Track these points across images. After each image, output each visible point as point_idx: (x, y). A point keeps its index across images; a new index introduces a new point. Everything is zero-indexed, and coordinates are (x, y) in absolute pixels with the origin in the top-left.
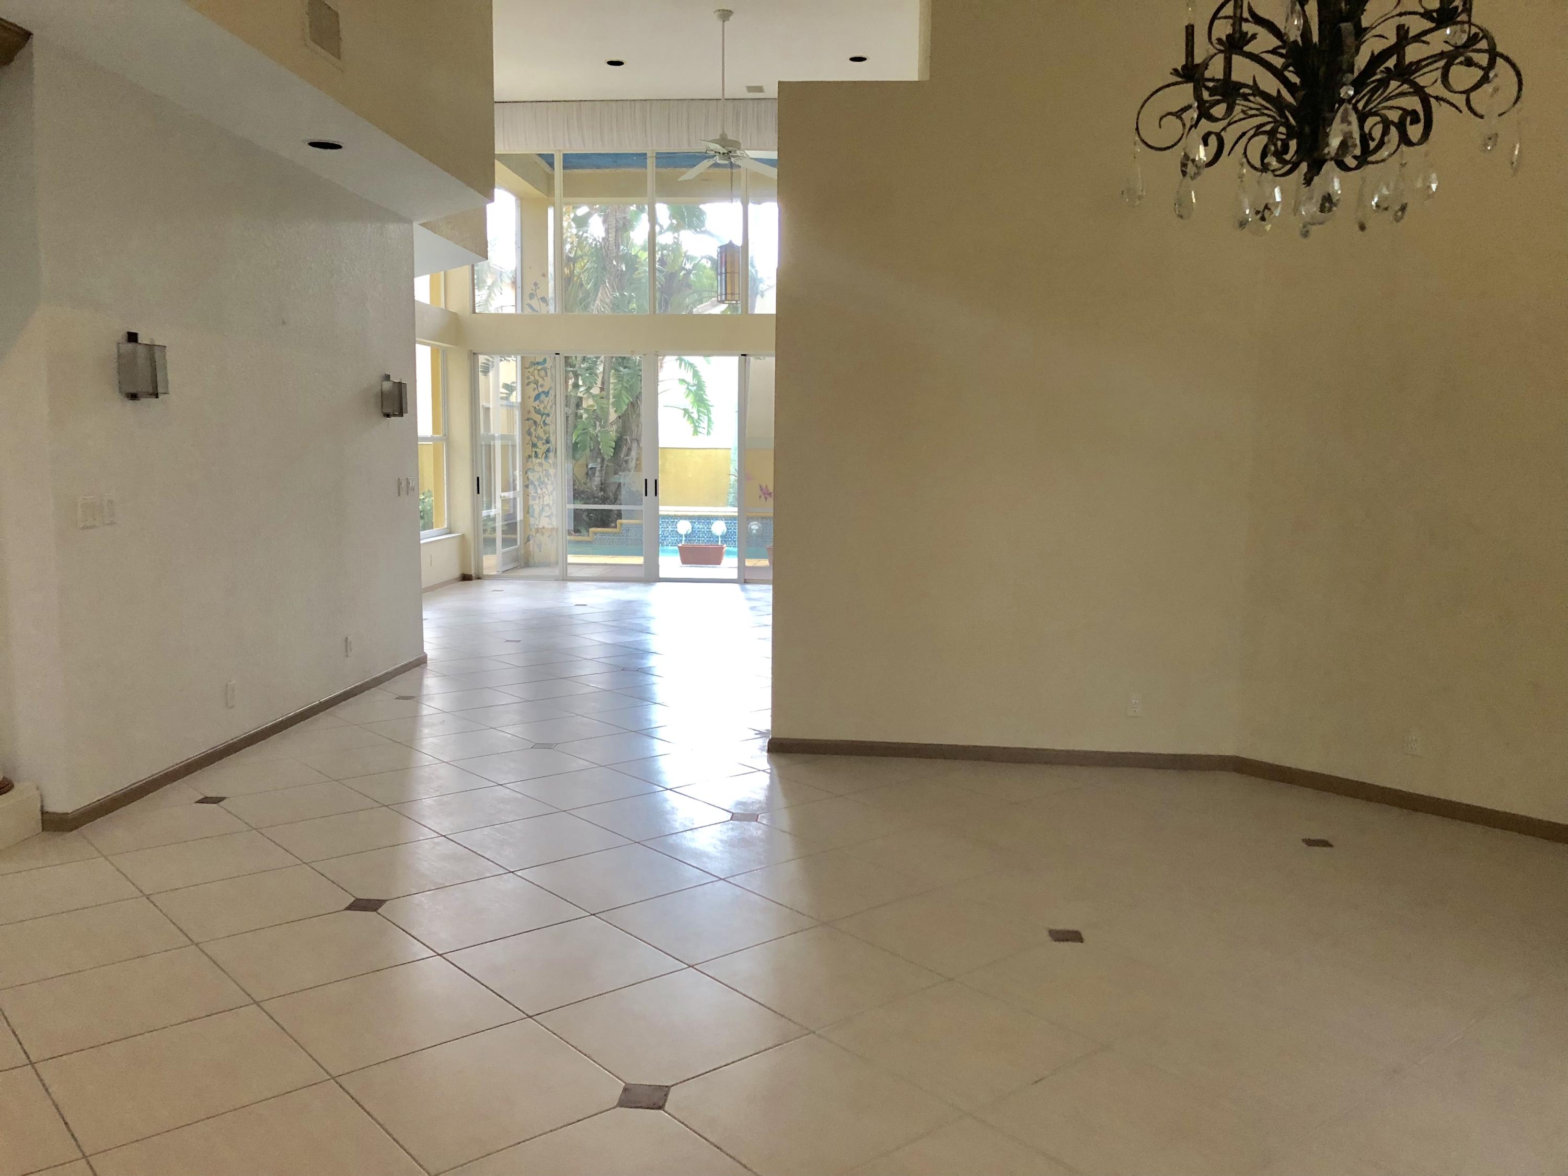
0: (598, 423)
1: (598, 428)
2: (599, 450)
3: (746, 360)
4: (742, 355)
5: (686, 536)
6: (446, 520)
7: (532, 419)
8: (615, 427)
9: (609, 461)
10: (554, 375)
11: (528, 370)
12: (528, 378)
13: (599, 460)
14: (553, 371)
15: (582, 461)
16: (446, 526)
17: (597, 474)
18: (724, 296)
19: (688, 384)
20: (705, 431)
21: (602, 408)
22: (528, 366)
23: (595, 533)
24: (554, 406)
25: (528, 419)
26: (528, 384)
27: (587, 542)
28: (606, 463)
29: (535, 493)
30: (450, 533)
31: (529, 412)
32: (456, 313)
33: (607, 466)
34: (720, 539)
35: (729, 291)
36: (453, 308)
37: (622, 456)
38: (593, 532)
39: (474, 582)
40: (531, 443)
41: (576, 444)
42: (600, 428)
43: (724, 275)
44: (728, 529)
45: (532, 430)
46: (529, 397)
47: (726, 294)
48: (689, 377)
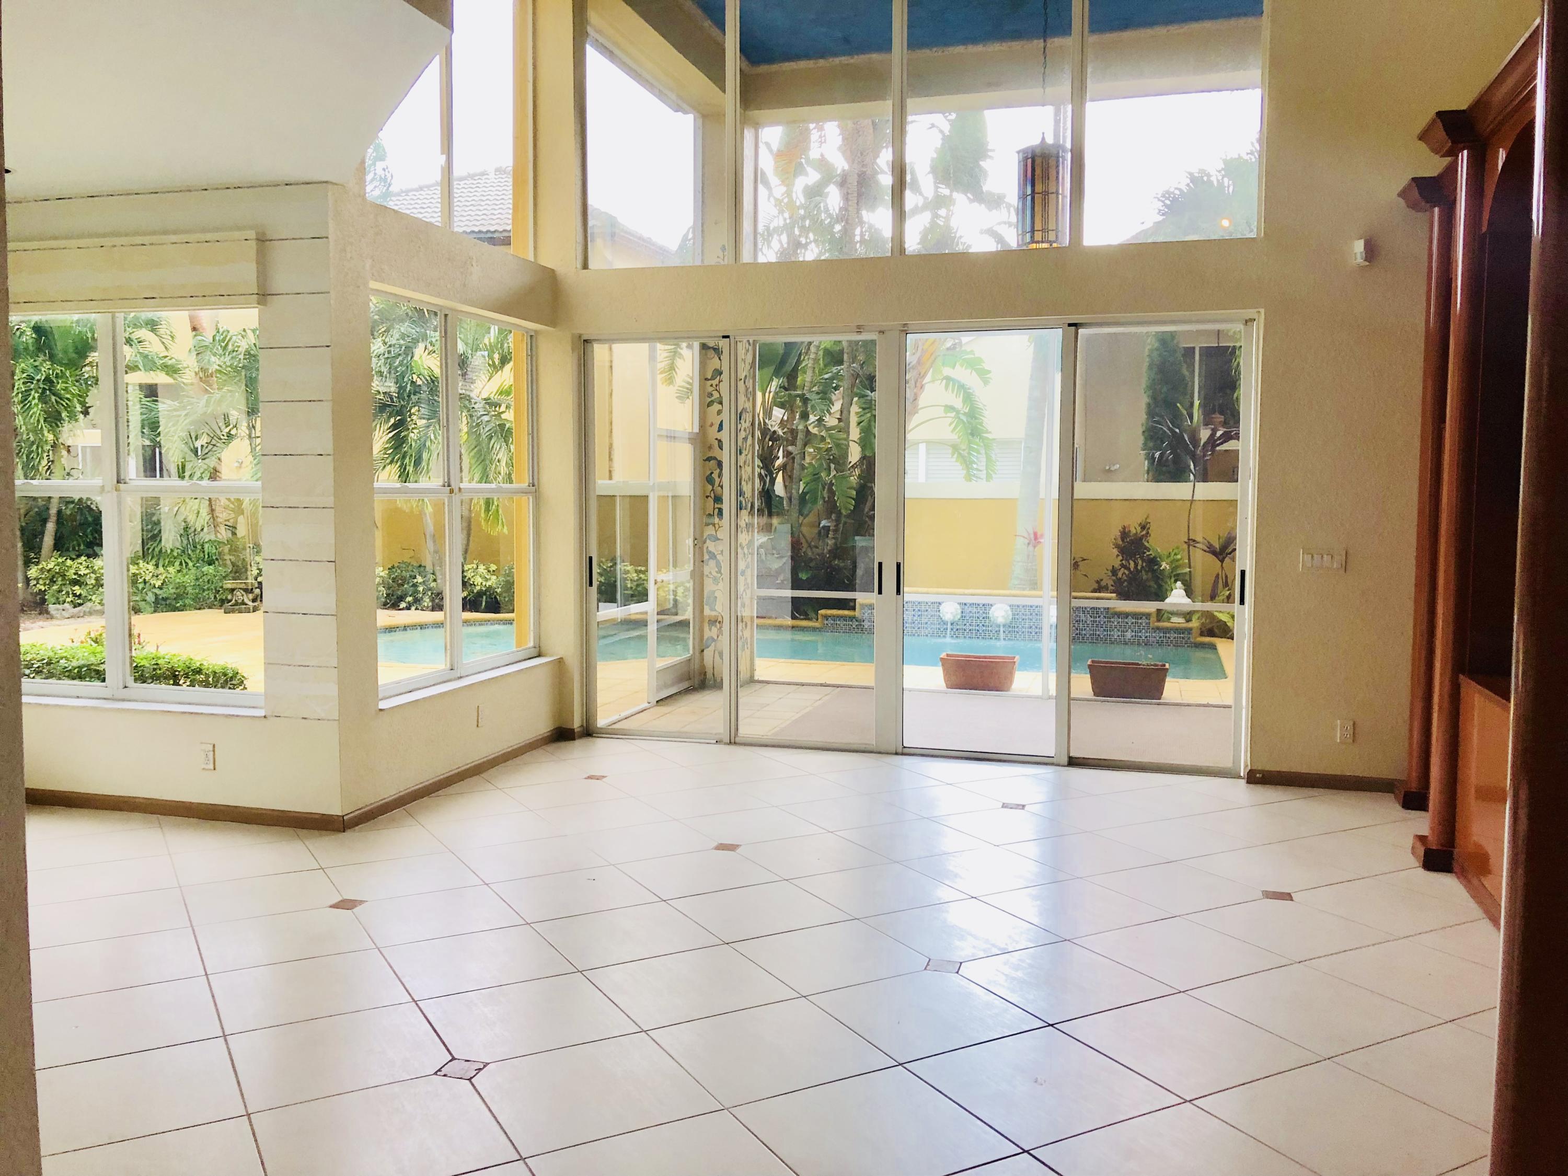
0: (832, 466)
1: (833, 473)
2: (835, 502)
3: (1077, 333)
4: (1070, 325)
5: (952, 624)
6: (532, 633)
7: (715, 458)
8: (857, 471)
9: (848, 516)
10: (751, 389)
11: (710, 383)
12: (711, 395)
13: (833, 516)
14: (750, 383)
15: (811, 518)
16: (531, 644)
17: (831, 535)
18: (1028, 235)
19: (958, 412)
20: (983, 475)
21: (838, 446)
22: (709, 378)
23: (826, 617)
24: (750, 437)
25: (709, 459)
26: (710, 404)
27: (814, 629)
28: (843, 520)
29: (717, 572)
30: (539, 656)
31: (710, 448)
32: (553, 271)
33: (845, 523)
34: (1002, 629)
35: (1038, 226)
36: (547, 261)
37: (866, 510)
38: (822, 615)
39: (578, 743)
40: (712, 495)
41: (804, 494)
42: (835, 472)
43: (1029, 198)
44: (1013, 615)
45: (715, 476)
46: (712, 425)
47: (1033, 231)
48: (958, 403)
